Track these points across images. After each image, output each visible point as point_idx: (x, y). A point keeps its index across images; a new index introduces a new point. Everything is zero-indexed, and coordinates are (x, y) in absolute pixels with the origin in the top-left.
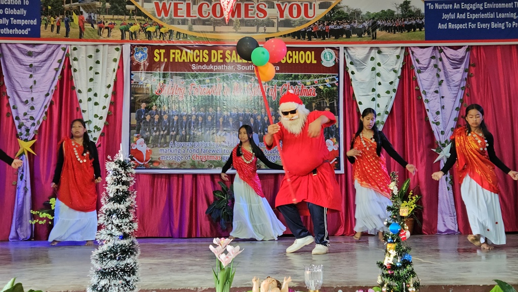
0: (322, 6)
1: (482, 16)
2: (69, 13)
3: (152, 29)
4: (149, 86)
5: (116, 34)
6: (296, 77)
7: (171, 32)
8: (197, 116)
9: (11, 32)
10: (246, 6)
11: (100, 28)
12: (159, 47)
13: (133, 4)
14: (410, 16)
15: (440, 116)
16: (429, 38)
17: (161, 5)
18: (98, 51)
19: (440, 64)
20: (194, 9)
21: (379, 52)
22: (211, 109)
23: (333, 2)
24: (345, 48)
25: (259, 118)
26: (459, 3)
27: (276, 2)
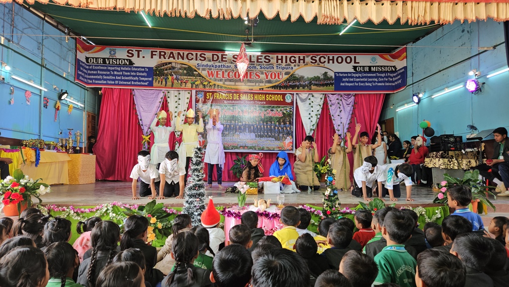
0: (287, 74)
1: (361, 80)
2: (167, 75)
3: (206, 83)
4: (204, 110)
5: (189, 85)
6: (273, 107)
7: (215, 85)
8: (226, 125)
9: (139, 83)
10: (250, 73)
11: (182, 83)
12: (209, 92)
14: (327, 79)
15: (340, 127)
16: (336, 90)
17: (210, 72)
18: (179, 94)
19: (341, 102)
20: (227, 73)
21: (313, 96)
22: (233, 122)
23: (291, 72)
24: (296, 94)
25: (256, 126)
26: (350, 73)
27: (264, 72)
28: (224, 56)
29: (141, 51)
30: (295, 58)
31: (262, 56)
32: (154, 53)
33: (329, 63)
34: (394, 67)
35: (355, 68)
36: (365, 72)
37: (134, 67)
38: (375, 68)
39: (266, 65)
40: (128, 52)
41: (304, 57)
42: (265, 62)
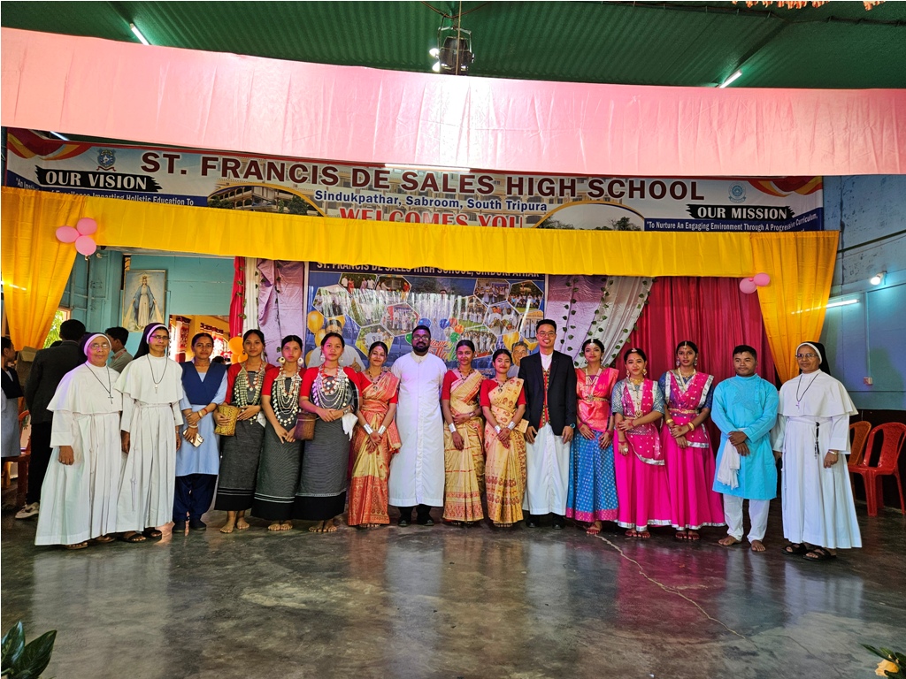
0: (531, 220)
10: (445, 217)
13: (315, 210)
17: (347, 212)
20: (386, 217)
23: (543, 216)
26: (683, 221)
27: (478, 214)
28: (381, 175)
29: (178, 157)
30: (552, 182)
31: (473, 177)
32: (209, 163)
33: (631, 196)
34: (786, 209)
35: (693, 209)
36: (717, 220)
37: (158, 196)
38: (739, 210)
39: (483, 198)
40: (145, 159)
41: (573, 181)
42: (480, 190)
